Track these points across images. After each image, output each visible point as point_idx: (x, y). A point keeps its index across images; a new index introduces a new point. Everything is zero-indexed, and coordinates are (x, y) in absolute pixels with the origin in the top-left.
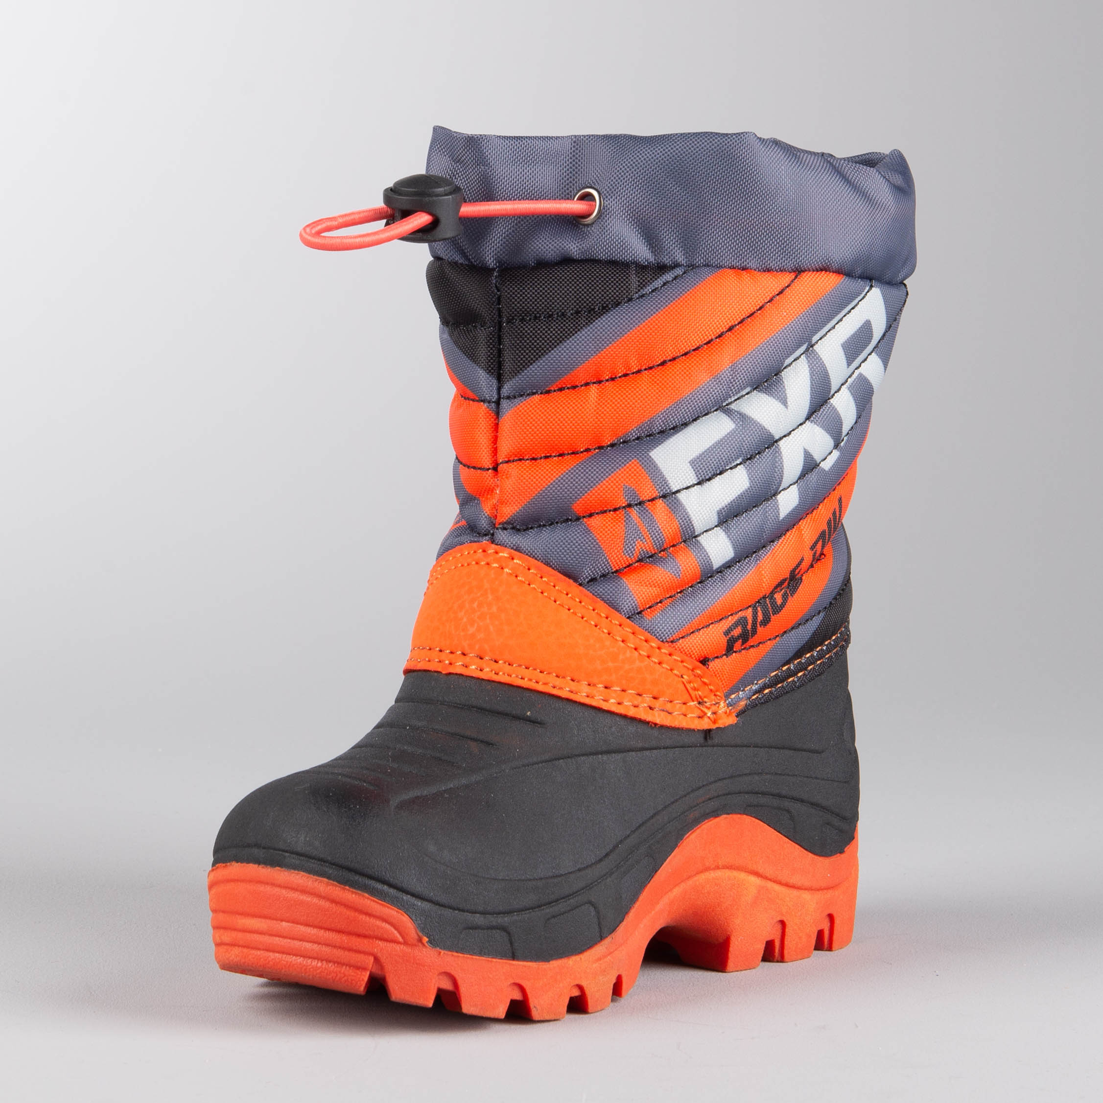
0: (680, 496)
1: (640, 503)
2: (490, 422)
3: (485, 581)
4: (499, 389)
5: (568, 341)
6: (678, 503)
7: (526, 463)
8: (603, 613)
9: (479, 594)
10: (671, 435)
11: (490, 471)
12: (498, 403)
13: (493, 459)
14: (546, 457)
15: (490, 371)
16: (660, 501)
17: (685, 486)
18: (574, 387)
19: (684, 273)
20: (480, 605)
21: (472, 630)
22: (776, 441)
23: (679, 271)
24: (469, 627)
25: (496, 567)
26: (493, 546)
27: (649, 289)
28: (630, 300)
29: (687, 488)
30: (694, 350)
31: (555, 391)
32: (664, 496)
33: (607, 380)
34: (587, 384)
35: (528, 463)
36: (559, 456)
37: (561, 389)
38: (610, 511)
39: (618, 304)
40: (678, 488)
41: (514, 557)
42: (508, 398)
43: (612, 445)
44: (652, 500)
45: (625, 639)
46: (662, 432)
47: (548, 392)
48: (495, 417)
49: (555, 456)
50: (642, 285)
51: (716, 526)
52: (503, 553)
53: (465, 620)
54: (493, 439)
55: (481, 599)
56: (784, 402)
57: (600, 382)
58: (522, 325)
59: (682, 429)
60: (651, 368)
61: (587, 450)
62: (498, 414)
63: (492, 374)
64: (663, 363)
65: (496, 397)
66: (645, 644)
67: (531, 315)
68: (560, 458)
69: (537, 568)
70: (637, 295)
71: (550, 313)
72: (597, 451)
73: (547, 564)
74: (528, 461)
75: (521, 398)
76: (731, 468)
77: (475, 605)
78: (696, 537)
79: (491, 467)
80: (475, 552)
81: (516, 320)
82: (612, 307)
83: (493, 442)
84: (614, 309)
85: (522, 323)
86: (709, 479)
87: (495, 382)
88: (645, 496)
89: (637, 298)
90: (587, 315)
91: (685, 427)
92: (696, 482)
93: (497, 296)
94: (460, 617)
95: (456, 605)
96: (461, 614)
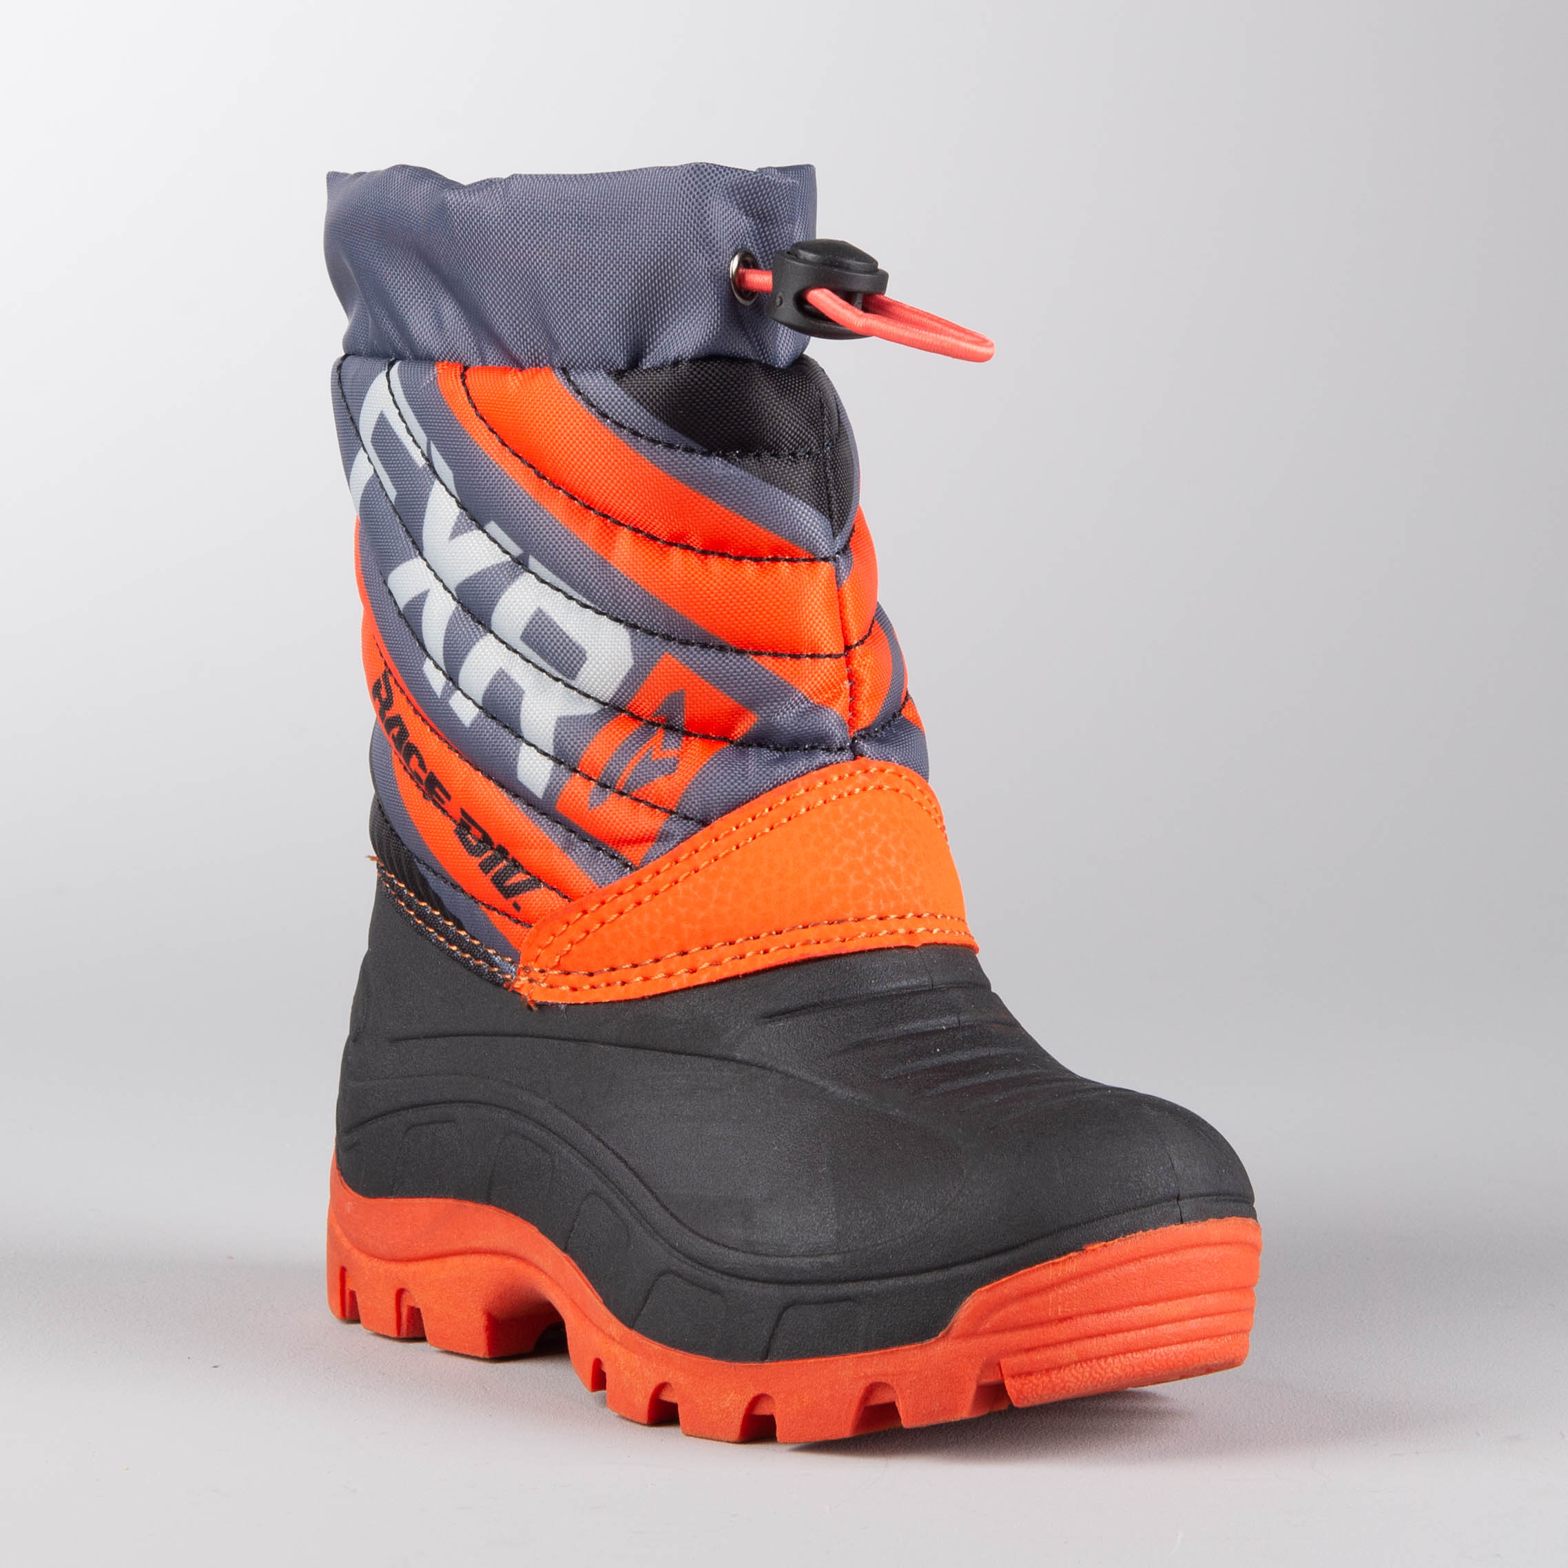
12: (835, 559)
13: (843, 640)
54: (839, 612)
62: (836, 574)
77: (903, 845)
83: (840, 617)
94: (893, 866)
95: (876, 852)
96: (892, 862)
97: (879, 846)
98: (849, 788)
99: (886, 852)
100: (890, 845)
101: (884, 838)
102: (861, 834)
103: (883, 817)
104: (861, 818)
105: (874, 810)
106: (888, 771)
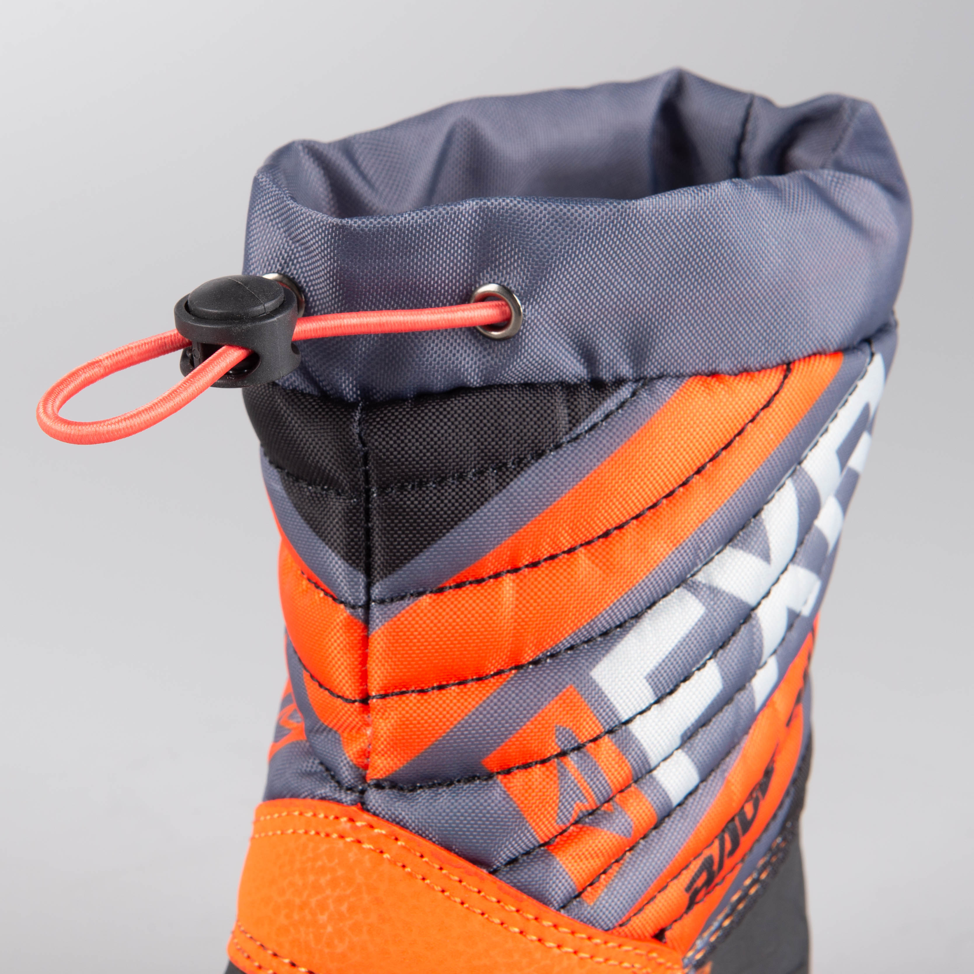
0: (633, 727)
1: (579, 748)
2: (356, 635)
3: (357, 872)
4: (369, 586)
5: (471, 518)
6: (630, 738)
7: (411, 698)
8: (531, 914)
9: (348, 892)
10: (618, 637)
11: (357, 704)
12: (367, 607)
13: (361, 688)
14: (441, 688)
15: (354, 562)
16: (606, 738)
17: (639, 710)
18: (479, 581)
19: (634, 394)
20: (352, 909)
21: (341, 948)
22: (754, 609)
23: (625, 392)
24: (336, 941)
25: (370, 849)
26: (366, 816)
27: (584, 426)
28: (558, 446)
29: (641, 713)
30: (650, 508)
31: (450, 588)
32: (611, 732)
33: (527, 566)
34: (497, 576)
35: (415, 698)
36: (459, 684)
37: (459, 586)
38: (536, 763)
39: (539, 455)
40: (631, 715)
41: (399, 837)
42: (382, 602)
43: (535, 662)
44: (594, 740)
45: (560, 943)
46: (604, 634)
47: (441, 590)
48: (362, 627)
49: (453, 685)
50: (574, 422)
51: (677, 749)
52: (381, 829)
53: (329, 929)
54: (360, 659)
55: (352, 899)
56: (766, 557)
57: (515, 570)
58: (401, 496)
59: (633, 625)
60: (589, 543)
61: (499, 673)
62: (367, 621)
63: (358, 566)
64: (606, 534)
65: (363, 598)
66: (588, 942)
67: (414, 481)
68: (462, 687)
69: (433, 855)
70: (568, 436)
71: (443, 475)
72: (513, 672)
73: (449, 849)
74: (414, 695)
75: (402, 602)
76: (699, 669)
77: (344, 908)
78: (651, 771)
79: (357, 698)
80: (337, 818)
81: (392, 489)
82: (533, 458)
83: (360, 664)
84: (536, 461)
85: (402, 493)
86: (671, 692)
87: (361, 578)
88: (584, 736)
89: (569, 442)
90: (497, 474)
91: (636, 622)
92: (652, 701)
93: (362, 453)
94: (321, 922)
95: (313, 901)
96: (323, 918)
97: (319, 897)
98: (329, 830)
99: (322, 907)
100: (330, 901)
101: (328, 892)
102: (311, 878)
103: (340, 872)
104: (319, 863)
105: (337, 861)
106: (376, 831)
